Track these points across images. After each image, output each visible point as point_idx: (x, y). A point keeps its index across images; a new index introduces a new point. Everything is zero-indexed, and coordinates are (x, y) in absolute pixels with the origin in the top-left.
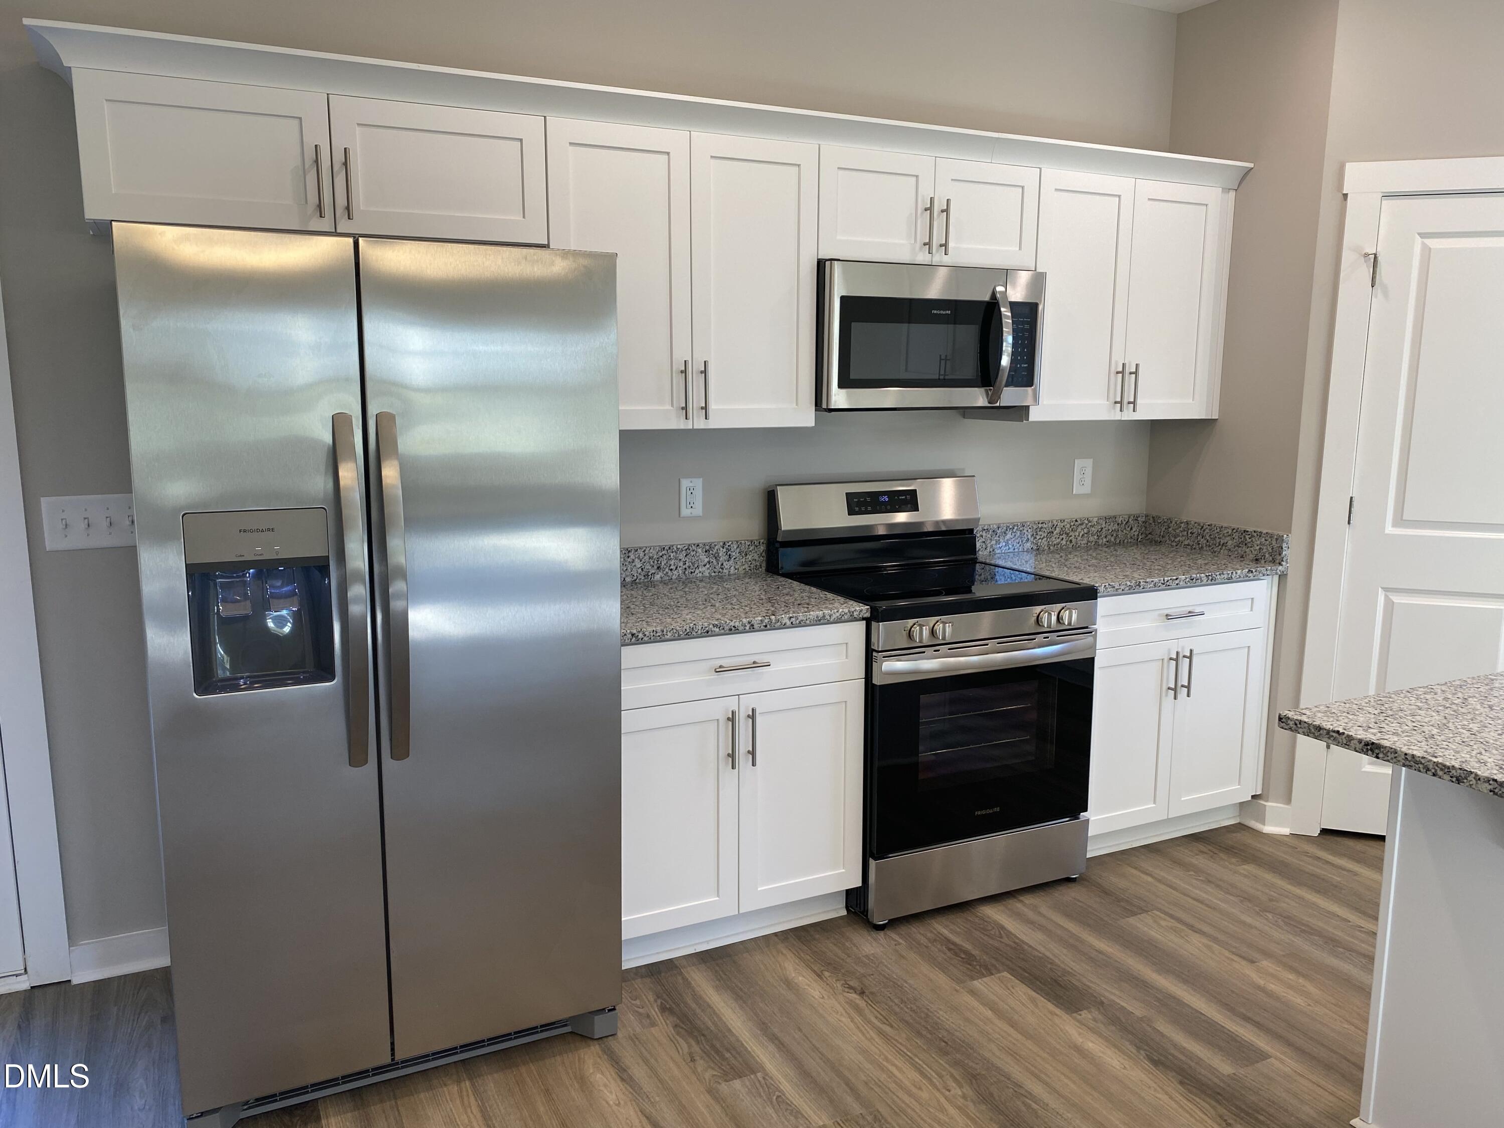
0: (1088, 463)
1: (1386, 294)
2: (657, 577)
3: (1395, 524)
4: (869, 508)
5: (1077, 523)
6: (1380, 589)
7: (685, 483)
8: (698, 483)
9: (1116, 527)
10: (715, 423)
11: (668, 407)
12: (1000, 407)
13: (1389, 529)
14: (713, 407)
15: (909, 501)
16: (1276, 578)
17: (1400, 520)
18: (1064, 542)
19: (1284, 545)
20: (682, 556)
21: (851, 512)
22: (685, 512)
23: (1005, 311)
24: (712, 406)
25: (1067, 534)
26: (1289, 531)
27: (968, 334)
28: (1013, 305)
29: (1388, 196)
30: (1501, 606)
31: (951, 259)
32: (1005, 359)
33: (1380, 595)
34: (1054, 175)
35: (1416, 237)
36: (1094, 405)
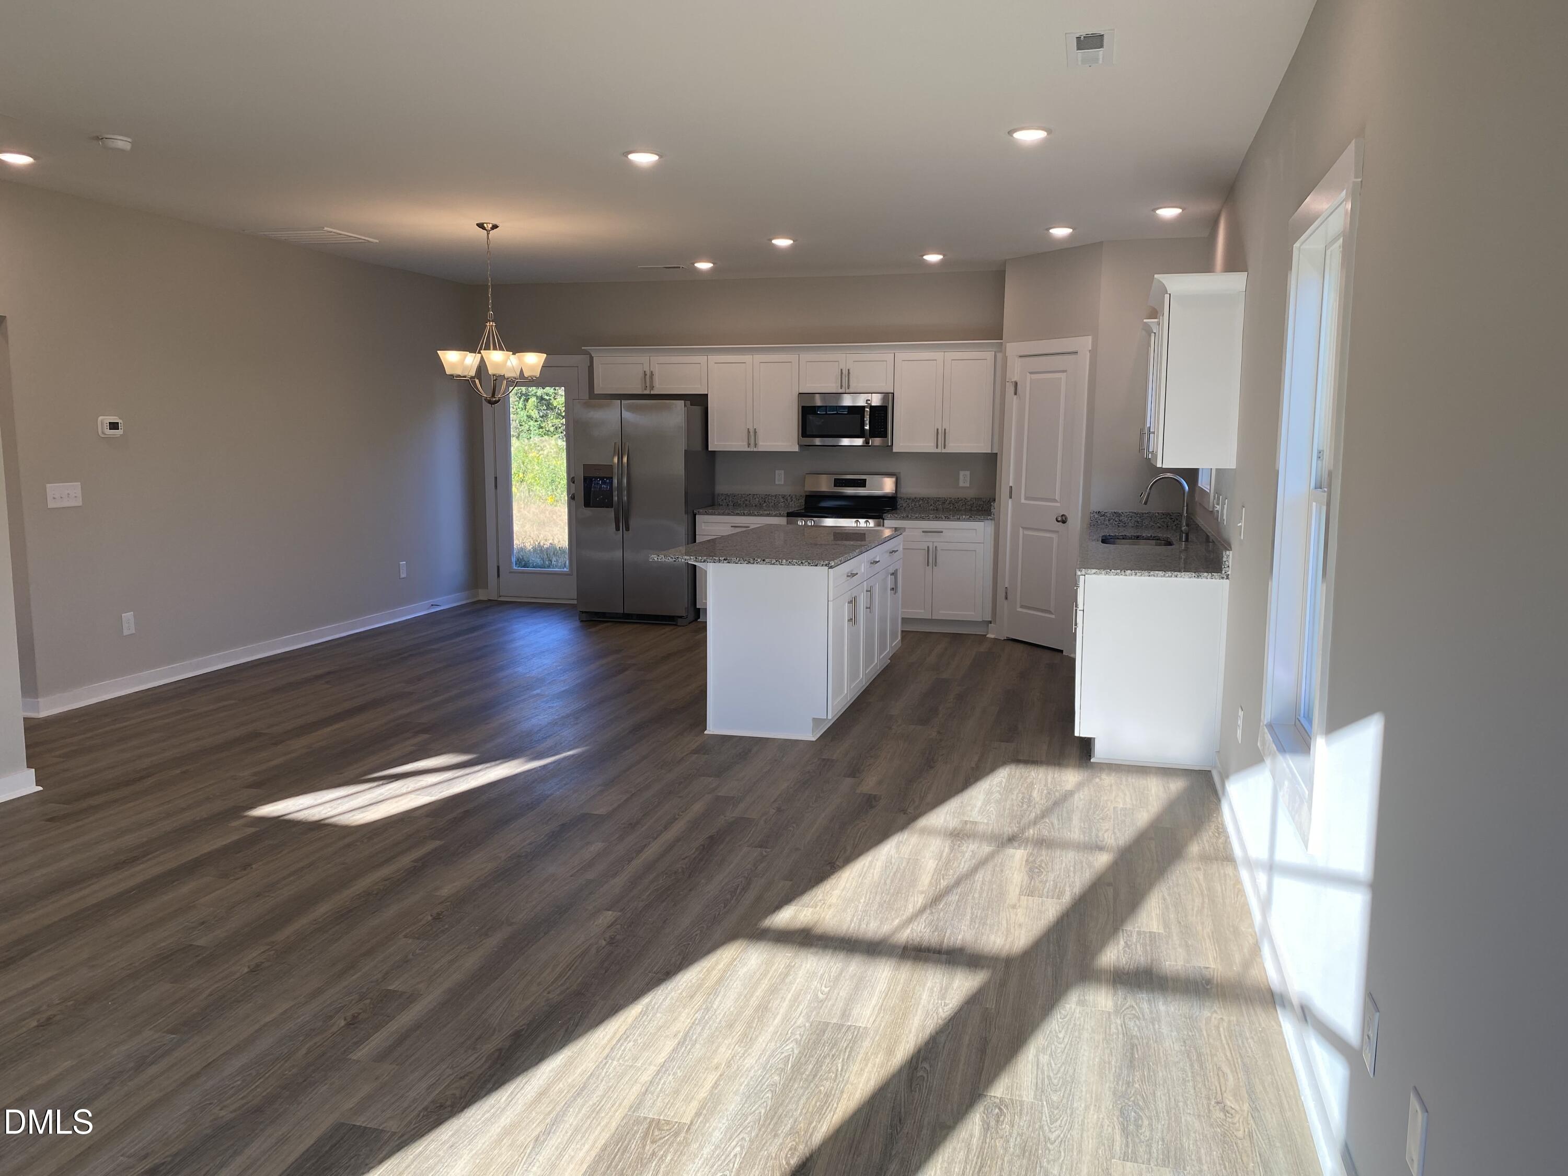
0: (968, 473)
1: (1019, 399)
4: (843, 485)
5: (958, 500)
6: (1021, 529)
8: (781, 472)
9: (982, 503)
10: (760, 449)
11: (745, 443)
12: (870, 446)
13: (1023, 501)
16: (993, 519)
17: (1026, 498)
18: (951, 508)
19: (995, 506)
20: (773, 498)
22: (777, 483)
23: (866, 409)
24: (758, 445)
25: (953, 504)
26: (995, 500)
27: (855, 418)
28: (872, 407)
29: (1021, 356)
30: (1054, 536)
31: (851, 390)
32: (867, 427)
33: (1021, 530)
34: (902, 355)
35: (1028, 374)
36: (927, 445)
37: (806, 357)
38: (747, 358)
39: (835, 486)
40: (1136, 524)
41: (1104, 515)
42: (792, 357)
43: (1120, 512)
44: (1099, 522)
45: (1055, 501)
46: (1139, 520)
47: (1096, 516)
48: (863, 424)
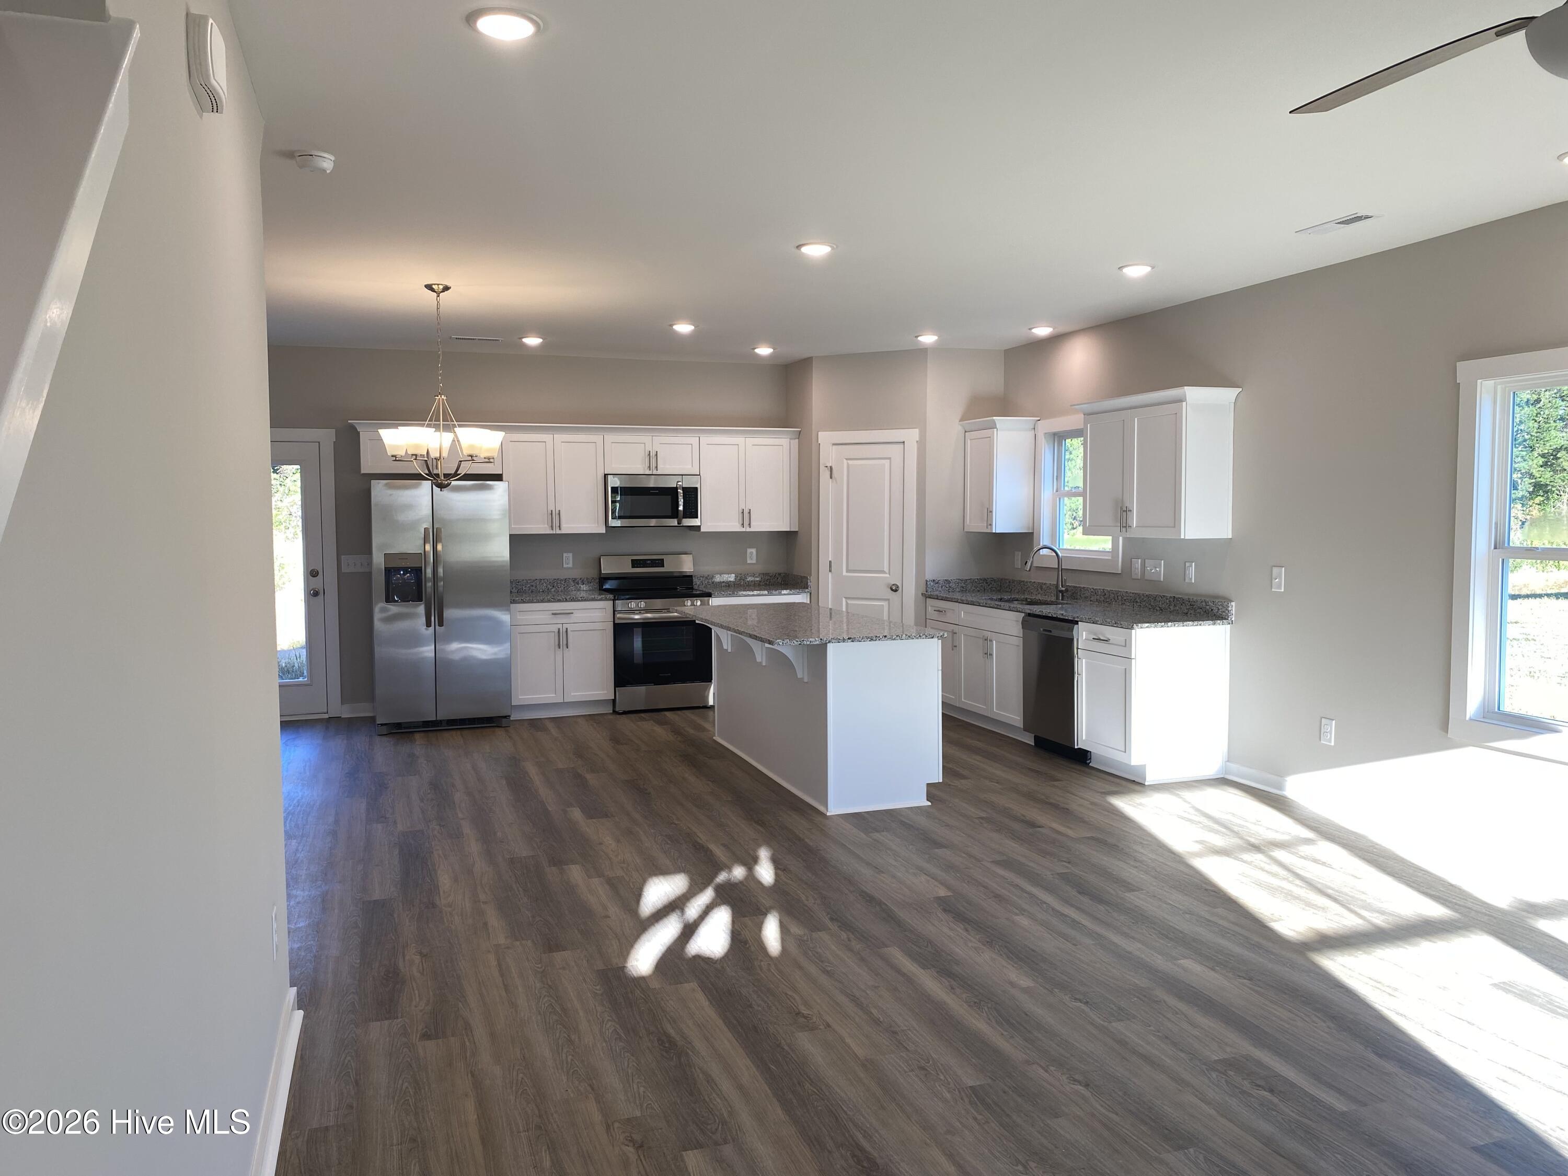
0: (754, 550)
1: (836, 483)
2: (553, 590)
3: (847, 572)
4: (641, 565)
7: (565, 555)
8: (570, 555)
9: (769, 578)
10: (563, 532)
11: (547, 526)
12: (683, 526)
14: (564, 526)
15: (660, 563)
16: (809, 594)
17: (848, 571)
18: (742, 583)
19: (809, 581)
20: (563, 583)
21: (633, 567)
22: (565, 566)
23: (680, 491)
24: (562, 527)
25: (744, 580)
26: (810, 575)
27: (668, 499)
28: (684, 489)
29: (834, 444)
30: (885, 604)
31: (659, 472)
32: (681, 508)
33: (844, 599)
34: (706, 439)
35: (845, 460)
36: (732, 525)
37: (610, 438)
38: (547, 437)
39: (632, 567)
40: (962, 589)
41: (937, 583)
42: (597, 438)
43: (950, 579)
44: (934, 588)
45: (883, 572)
46: (964, 585)
47: (932, 584)
48: (678, 506)
